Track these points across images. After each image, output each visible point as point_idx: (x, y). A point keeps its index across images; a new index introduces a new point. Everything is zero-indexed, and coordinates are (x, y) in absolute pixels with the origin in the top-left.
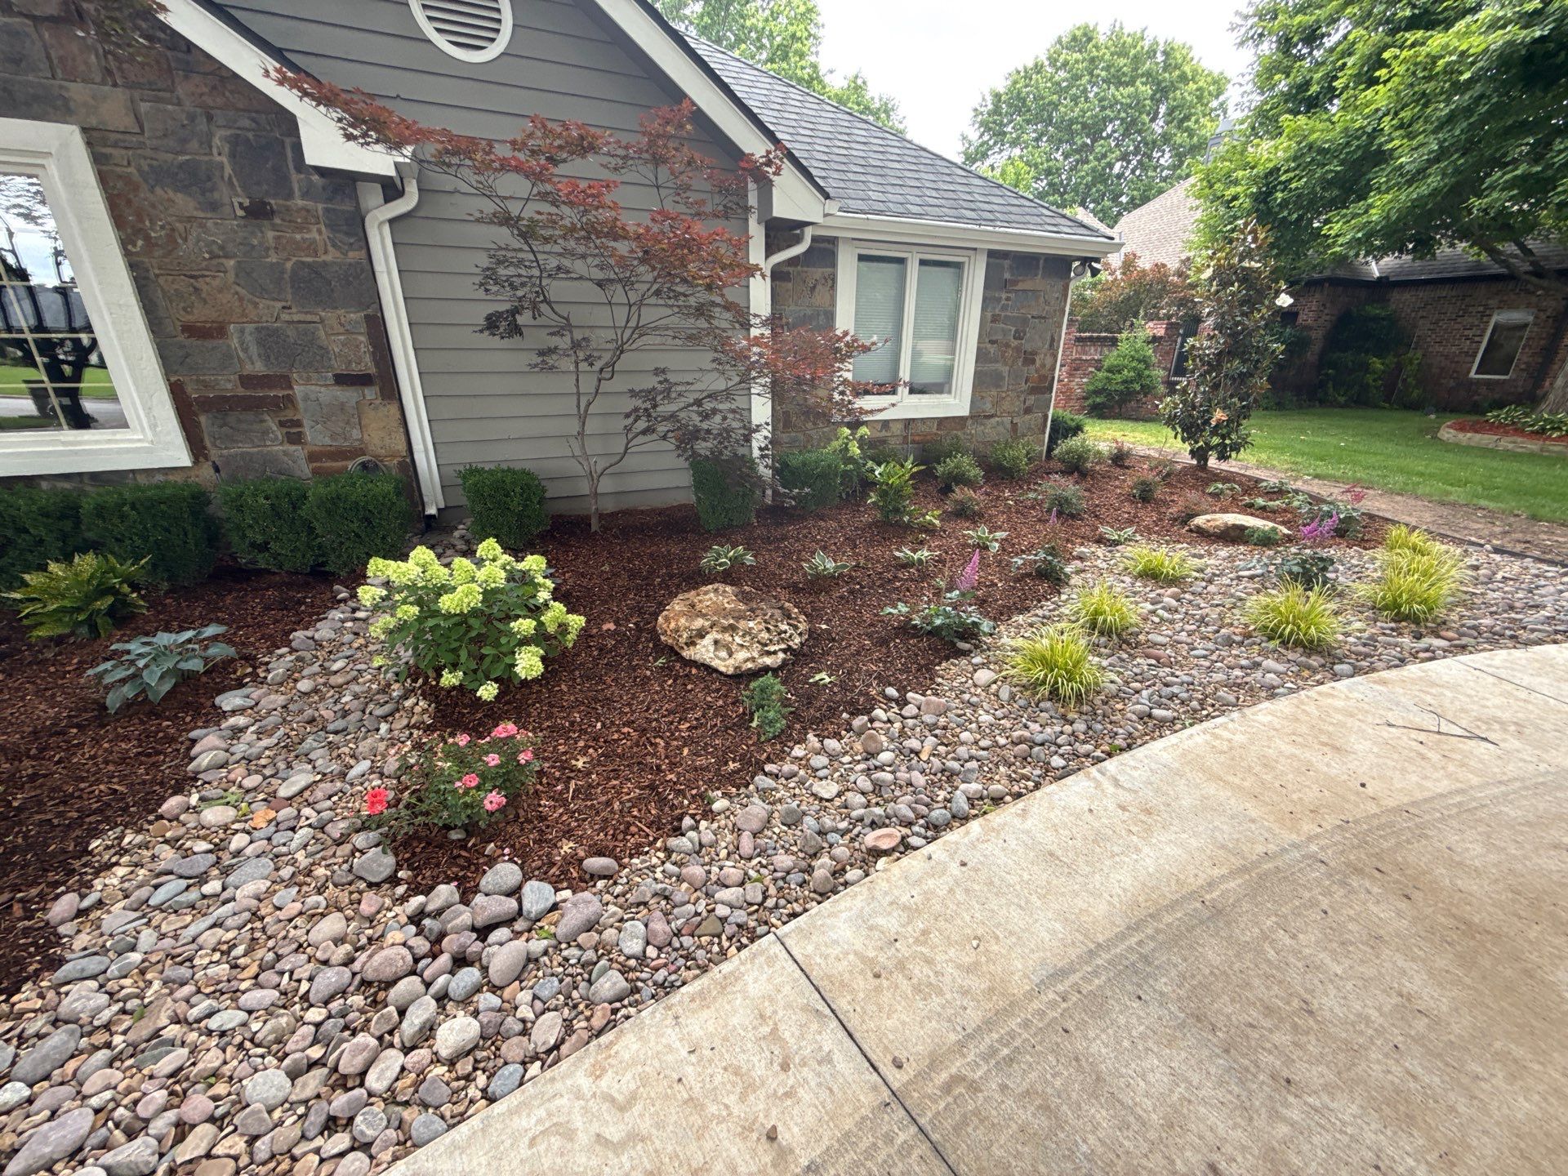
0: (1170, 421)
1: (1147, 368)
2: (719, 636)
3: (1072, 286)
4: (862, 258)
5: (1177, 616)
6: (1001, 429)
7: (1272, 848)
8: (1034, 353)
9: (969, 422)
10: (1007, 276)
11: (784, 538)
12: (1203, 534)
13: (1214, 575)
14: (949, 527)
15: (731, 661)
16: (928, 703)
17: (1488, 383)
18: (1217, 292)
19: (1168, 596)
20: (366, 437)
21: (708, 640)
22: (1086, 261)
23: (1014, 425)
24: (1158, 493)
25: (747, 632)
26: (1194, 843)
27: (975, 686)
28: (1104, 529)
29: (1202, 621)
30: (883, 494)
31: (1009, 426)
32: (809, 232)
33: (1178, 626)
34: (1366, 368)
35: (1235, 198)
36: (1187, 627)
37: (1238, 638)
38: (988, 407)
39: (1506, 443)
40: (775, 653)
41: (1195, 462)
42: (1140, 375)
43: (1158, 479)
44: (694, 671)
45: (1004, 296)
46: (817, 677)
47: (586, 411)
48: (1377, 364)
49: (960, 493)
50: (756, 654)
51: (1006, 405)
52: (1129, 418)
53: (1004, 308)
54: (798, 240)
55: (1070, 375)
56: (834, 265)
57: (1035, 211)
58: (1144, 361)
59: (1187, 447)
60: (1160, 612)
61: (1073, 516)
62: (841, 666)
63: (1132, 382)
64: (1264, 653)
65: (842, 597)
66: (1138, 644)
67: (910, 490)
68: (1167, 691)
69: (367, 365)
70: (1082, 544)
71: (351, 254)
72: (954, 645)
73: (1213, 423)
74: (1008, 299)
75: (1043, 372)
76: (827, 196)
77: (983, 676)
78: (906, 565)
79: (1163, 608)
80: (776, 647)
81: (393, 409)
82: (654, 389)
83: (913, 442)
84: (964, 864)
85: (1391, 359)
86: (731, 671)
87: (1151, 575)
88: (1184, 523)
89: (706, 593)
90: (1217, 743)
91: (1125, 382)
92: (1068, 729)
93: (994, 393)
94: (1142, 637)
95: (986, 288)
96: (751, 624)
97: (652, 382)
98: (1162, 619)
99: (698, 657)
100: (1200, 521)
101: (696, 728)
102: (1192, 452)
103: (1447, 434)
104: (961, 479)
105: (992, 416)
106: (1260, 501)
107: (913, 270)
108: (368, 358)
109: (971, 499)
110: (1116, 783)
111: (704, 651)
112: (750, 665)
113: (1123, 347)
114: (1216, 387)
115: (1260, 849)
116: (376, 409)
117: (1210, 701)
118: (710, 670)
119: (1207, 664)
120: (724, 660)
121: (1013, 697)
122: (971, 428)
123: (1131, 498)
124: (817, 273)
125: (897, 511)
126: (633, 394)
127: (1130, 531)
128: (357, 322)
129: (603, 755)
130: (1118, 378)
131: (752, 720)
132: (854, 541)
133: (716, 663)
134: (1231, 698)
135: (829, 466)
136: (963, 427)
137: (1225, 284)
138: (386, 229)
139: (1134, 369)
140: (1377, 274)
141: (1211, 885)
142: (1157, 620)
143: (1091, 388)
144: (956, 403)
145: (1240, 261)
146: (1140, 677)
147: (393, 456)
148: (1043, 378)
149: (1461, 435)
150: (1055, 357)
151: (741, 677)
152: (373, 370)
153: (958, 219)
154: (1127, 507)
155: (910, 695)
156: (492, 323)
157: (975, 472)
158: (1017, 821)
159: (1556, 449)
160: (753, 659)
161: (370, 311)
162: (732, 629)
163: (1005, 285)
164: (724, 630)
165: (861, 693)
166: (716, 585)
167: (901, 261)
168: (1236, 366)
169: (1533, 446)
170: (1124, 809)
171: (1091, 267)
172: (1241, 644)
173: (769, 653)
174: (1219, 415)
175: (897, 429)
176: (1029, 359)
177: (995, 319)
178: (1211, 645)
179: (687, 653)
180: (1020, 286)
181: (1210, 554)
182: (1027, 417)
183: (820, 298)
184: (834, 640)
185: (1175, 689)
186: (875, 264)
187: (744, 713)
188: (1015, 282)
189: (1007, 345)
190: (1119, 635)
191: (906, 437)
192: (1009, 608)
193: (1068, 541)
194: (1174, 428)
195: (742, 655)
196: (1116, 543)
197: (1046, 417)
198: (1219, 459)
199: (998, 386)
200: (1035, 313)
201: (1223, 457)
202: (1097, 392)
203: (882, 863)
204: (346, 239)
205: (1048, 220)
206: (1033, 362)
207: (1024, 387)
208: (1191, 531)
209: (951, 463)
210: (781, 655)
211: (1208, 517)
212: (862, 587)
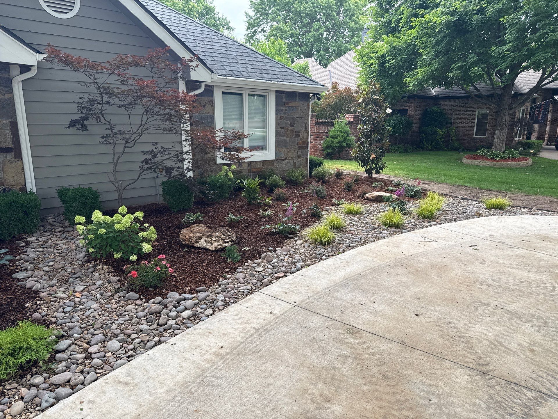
0: (356, 159)
1: (348, 136)
2: (206, 239)
3: (311, 103)
4: (224, 93)
5: (358, 223)
6: (289, 165)
7: (377, 265)
8: (299, 132)
9: (276, 162)
10: (284, 100)
11: (210, 212)
12: (369, 200)
13: (372, 212)
14: (276, 204)
15: (213, 246)
16: (283, 250)
17: (480, 139)
18: (365, 107)
19: (356, 218)
20: (5, 176)
21: (203, 240)
22: (315, 94)
23: (294, 163)
24: (354, 187)
25: (216, 237)
26: (359, 266)
27: (297, 245)
28: (334, 201)
29: (366, 224)
30: (248, 192)
31: (292, 164)
32: (203, 85)
33: (358, 226)
34: (435, 133)
35: (372, 64)
36: (362, 226)
37: (377, 227)
38: (283, 155)
39: (483, 163)
40: (228, 242)
41: (367, 175)
42: (345, 139)
43: (353, 181)
44: (200, 251)
45: (284, 108)
46: (244, 249)
47: (117, 161)
48: (440, 132)
49: (277, 191)
50: (221, 243)
51: (290, 155)
52: (343, 159)
53: (285, 113)
54: (199, 87)
55: (315, 140)
56: (212, 96)
57: (292, 74)
58: (346, 133)
59: (363, 169)
60: (353, 222)
61: (322, 197)
62: (251, 245)
63: (342, 142)
64: (384, 230)
65: (243, 228)
66: (346, 231)
67: (258, 189)
68: (354, 240)
69: (9, 143)
70: (327, 206)
71: (6, 95)
72: (288, 236)
73: (371, 159)
74: (286, 110)
75: (303, 140)
76: (212, 72)
77: (299, 242)
78: (264, 217)
79: (354, 221)
80: (228, 240)
81: (19, 163)
82: (153, 151)
83: (253, 172)
84: (302, 276)
85: (445, 130)
86: (214, 249)
87: (350, 213)
88: (363, 197)
89: (194, 227)
90: (367, 249)
91: (339, 142)
92: (326, 250)
93: (284, 149)
94: (347, 229)
95: (277, 105)
96: (217, 234)
97: (151, 148)
98: (354, 225)
99: (201, 246)
100: (367, 195)
101: (208, 264)
102: (366, 171)
103: (465, 160)
104: (276, 186)
105: (285, 159)
106: (390, 188)
107: (246, 98)
108: (10, 140)
109: (282, 193)
110: (340, 259)
111: (202, 243)
112: (220, 247)
113: (336, 126)
114: (371, 144)
115: (375, 265)
116: (11, 163)
117: (366, 241)
118: (206, 249)
119: (367, 234)
120: (210, 246)
121: (309, 246)
122: (277, 165)
123: (344, 190)
124: (206, 99)
125: (254, 198)
126: (145, 153)
127: (343, 200)
128: (6, 124)
129: (181, 273)
130: (336, 141)
131: (228, 260)
132: (239, 211)
133: (208, 247)
134: (373, 240)
135: (223, 182)
136: (273, 164)
137: (367, 105)
138: (21, 84)
139: (343, 136)
140: (434, 94)
141: (363, 272)
142: (352, 225)
143: (325, 145)
144: (269, 154)
145: (372, 95)
146: (346, 238)
147: (17, 185)
148: (304, 142)
149: (469, 161)
150: (308, 133)
151: (217, 251)
152: (12, 146)
153: (263, 78)
154: (342, 193)
155: (277, 249)
156: (72, 124)
157: (282, 182)
158: (315, 268)
159: (498, 164)
160: (221, 245)
161: (12, 120)
162: (210, 236)
163: (284, 104)
164: (207, 237)
165: (260, 251)
166: (197, 224)
167: (240, 94)
168: (375, 136)
169: (491, 164)
170: (342, 263)
171: (316, 96)
172: (378, 228)
173: (226, 242)
174: (373, 156)
175: (245, 166)
176: (297, 134)
177: (281, 118)
178: (368, 230)
179: (196, 245)
180: (290, 105)
181: (371, 206)
182: (300, 159)
183: (208, 110)
184: (245, 239)
185: (357, 239)
186: (229, 96)
187: (224, 258)
188: (288, 103)
189: (288, 129)
190: (340, 229)
191: (249, 170)
192: (304, 226)
193: (321, 205)
194: (358, 162)
195: (216, 244)
196: (338, 205)
197: (307, 159)
198: (376, 173)
199: (286, 146)
200: (297, 116)
201: (377, 172)
202: (328, 147)
203: (280, 279)
204: (5, 89)
205: (298, 78)
206: (299, 136)
207: (296, 146)
208: (365, 199)
209: (271, 180)
210: (230, 243)
211: (370, 194)
212: (249, 224)
